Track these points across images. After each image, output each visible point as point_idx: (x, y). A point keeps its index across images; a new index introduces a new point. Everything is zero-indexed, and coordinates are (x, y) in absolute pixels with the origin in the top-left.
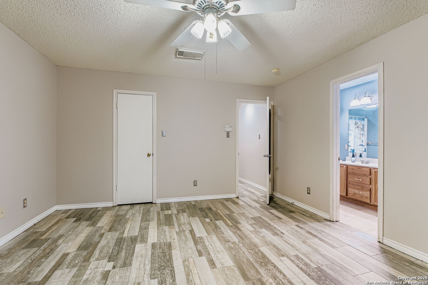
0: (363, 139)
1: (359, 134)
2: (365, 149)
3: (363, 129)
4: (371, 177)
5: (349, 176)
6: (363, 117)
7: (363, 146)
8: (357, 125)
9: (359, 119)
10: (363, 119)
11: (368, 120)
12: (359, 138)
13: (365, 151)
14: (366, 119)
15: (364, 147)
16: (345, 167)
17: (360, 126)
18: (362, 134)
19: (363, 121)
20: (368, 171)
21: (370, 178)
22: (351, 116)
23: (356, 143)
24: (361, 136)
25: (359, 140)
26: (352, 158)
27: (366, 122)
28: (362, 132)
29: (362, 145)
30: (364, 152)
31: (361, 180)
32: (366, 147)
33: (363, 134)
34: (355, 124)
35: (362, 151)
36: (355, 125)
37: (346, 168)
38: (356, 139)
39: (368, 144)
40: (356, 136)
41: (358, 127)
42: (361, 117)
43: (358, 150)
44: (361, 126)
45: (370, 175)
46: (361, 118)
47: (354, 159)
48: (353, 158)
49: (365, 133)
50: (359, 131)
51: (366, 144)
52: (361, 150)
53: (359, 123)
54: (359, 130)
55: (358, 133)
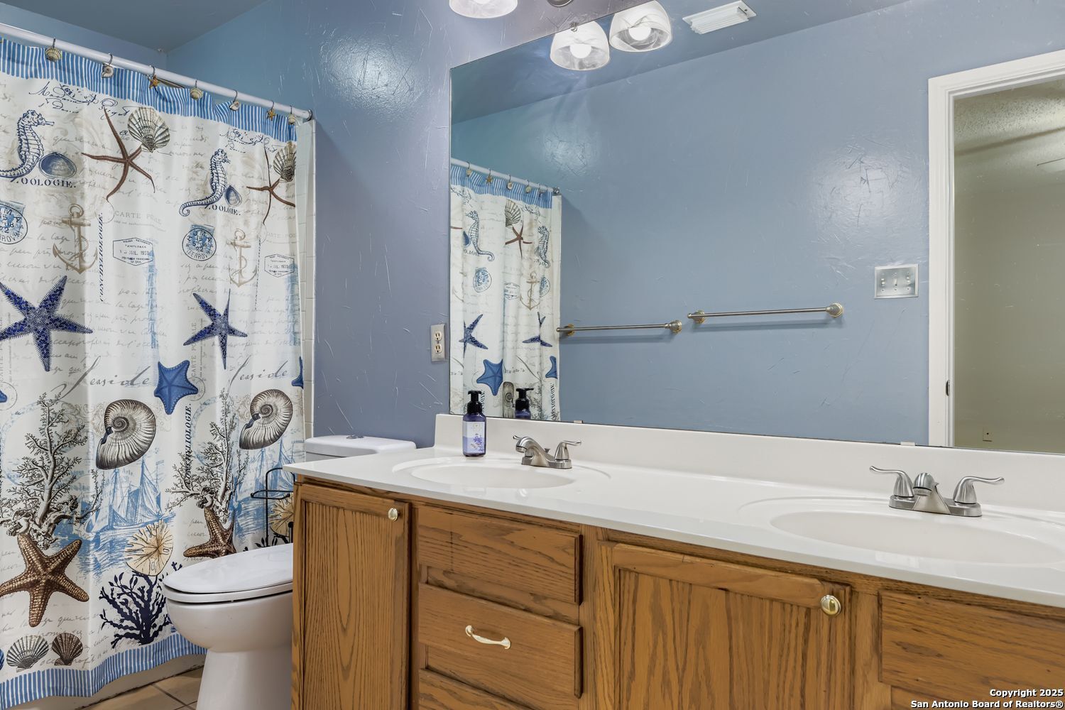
0: (545, 312)
1: (524, 280)
2: (553, 359)
3: (542, 253)
4: (584, 613)
5: (427, 598)
6: (543, 188)
7: (543, 344)
8: (518, 227)
9: (527, 195)
10: (544, 199)
11: (566, 205)
12: (525, 300)
13: (552, 374)
14: (556, 201)
15: (548, 352)
16: (394, 512)
17: (531, 235)
18: (539, 278)
19: (541, 210)
20: (558, 556)
21: (581, 630)
22: (485, 171)
23: (510, 329)
24: (537, 287)
25: (524, 311)
26: (465, 430)
27: (553, 216)
28: (540, 271)
29: (537, 339)
30: (547, 376)
31: (506, 643)
32: (555, 351)
33: (543, 281)
34: (507, 220)
35: (540, 372)
36: (508, 223)
37: (400, 530)
38: (512, 303)
39: (565, 334)
40: (512, 291)
41: (519, 238)
42: (532, 184)
43: (521, 366)
44: (537, 237)
45: (580, 599)
46: (533, 189)
47: (475, 428)
48: (470, 424)
49: (552, 274)
50: (526, 264)
51: (558, 334)
52: (536, 369)
53: (526, 216)
54: (525, 255)
55: (522, 275)
